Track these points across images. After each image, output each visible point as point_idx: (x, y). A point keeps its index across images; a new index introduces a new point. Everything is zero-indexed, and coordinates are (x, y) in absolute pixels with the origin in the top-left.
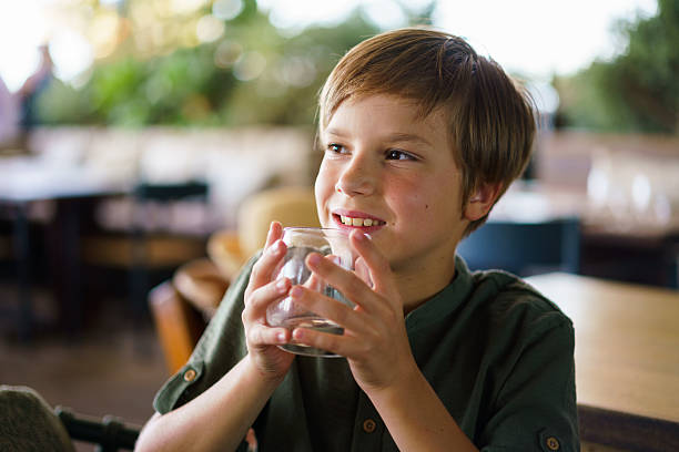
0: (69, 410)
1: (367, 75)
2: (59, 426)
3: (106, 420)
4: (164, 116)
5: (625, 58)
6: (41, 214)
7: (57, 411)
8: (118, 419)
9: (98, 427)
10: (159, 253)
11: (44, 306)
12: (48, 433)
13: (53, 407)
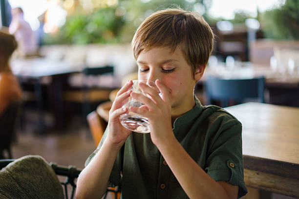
0: (55, 164)
1: (148, 41)
2: (51, 170)
3: (70, 167)
4: (95, 39)
5: (285, 6)
6: (46, 81)
7: (51, 164)
8: (74, 167)
9: (67, 170)
10: (94, 96)
11: (49, 119)
12: (47, 173)
13: (49, 163)
